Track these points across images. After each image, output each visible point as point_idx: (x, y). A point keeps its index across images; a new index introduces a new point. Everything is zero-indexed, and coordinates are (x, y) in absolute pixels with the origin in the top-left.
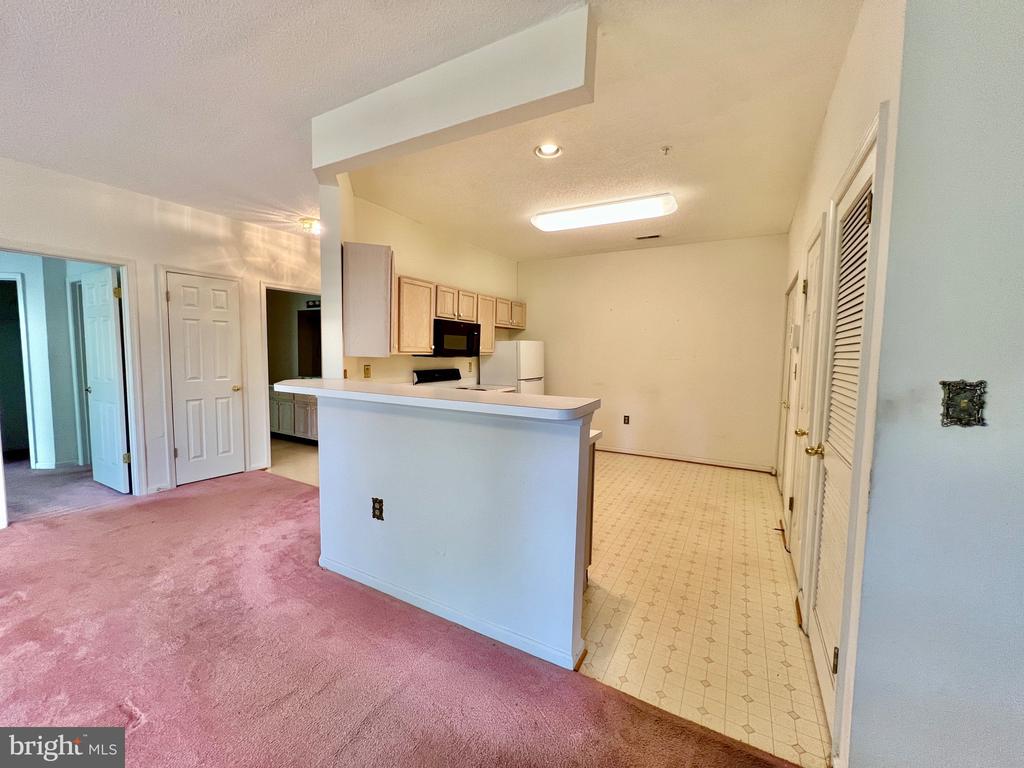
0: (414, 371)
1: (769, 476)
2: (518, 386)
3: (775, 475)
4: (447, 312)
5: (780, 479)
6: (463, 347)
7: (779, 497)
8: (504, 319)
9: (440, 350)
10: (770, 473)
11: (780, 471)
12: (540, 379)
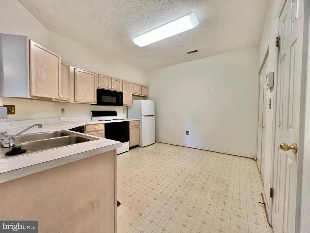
0: (92, 112)
1: (252, 160)
2: (141, 118)
3: (256, 160)
4: (105, 86)
5: (259, 162)
6: (115, 101)
7: (259, 175)
8: (137, 91)
9: (100, 102)
10: (253, 159)
11: (259, 158)
12: (153, 116)
